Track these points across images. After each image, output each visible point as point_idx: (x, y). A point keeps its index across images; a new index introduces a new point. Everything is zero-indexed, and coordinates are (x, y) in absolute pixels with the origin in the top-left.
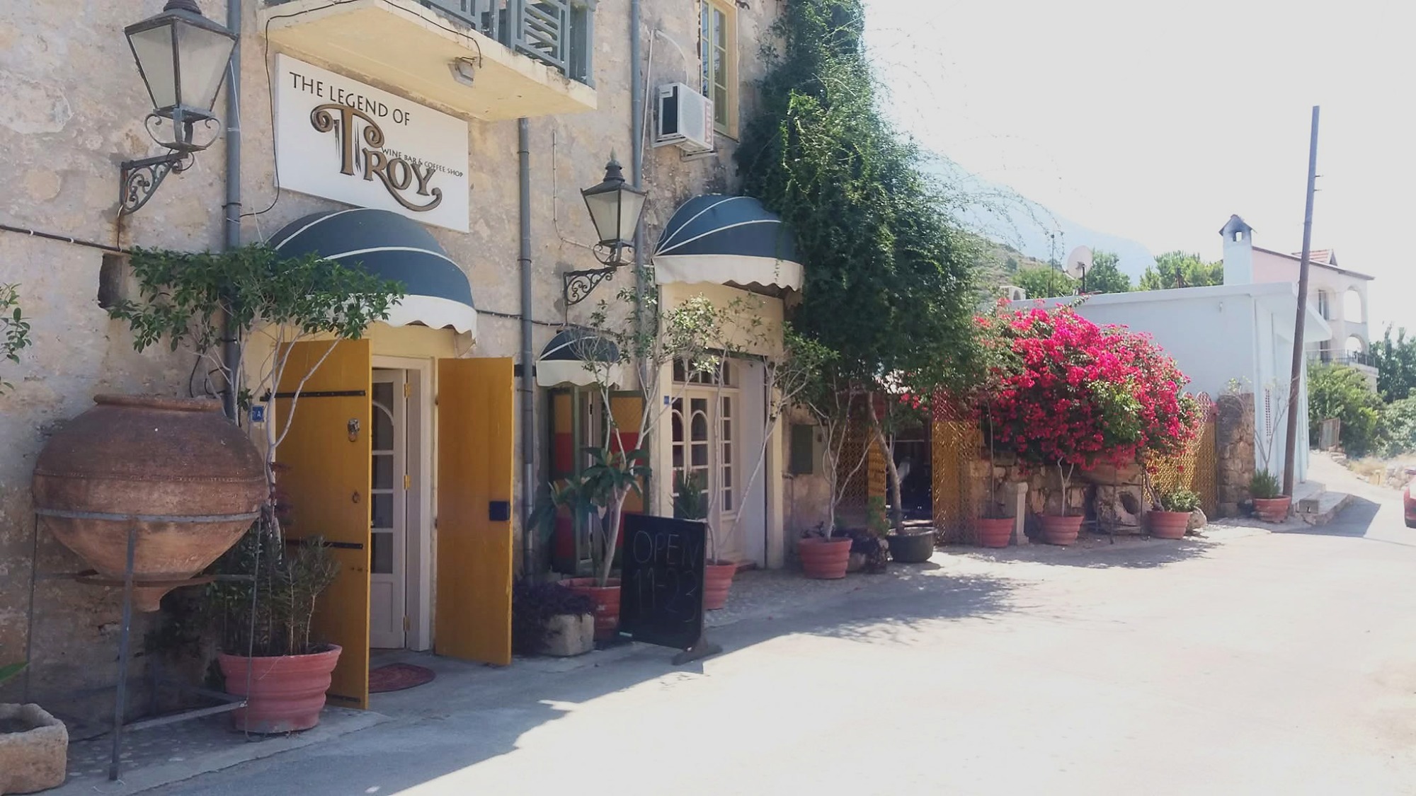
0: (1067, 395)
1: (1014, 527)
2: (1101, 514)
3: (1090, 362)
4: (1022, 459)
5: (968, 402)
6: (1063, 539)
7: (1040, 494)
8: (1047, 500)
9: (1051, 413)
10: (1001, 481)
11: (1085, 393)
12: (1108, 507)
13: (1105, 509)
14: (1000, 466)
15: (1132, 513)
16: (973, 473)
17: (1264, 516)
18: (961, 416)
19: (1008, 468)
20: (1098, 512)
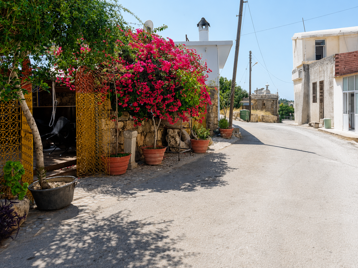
0: (160, 78)
1: (130, 160)
2: (170, 143)
3: (173, 60)
4: (132, 116)
5: (100, 80)
6: (156, 162)
7: (141, 135)
8: (145, 138)
9: (153, 89)
10: (121, 130)
11: (171, 77)
12: (173, 139)
13: (172, 140)
14: (120, 121)
15: (183, 141)
16: (104, 127)
17: (224, 136)
18: (96, 90)
19: (125, 122)
20: (169, 141)
